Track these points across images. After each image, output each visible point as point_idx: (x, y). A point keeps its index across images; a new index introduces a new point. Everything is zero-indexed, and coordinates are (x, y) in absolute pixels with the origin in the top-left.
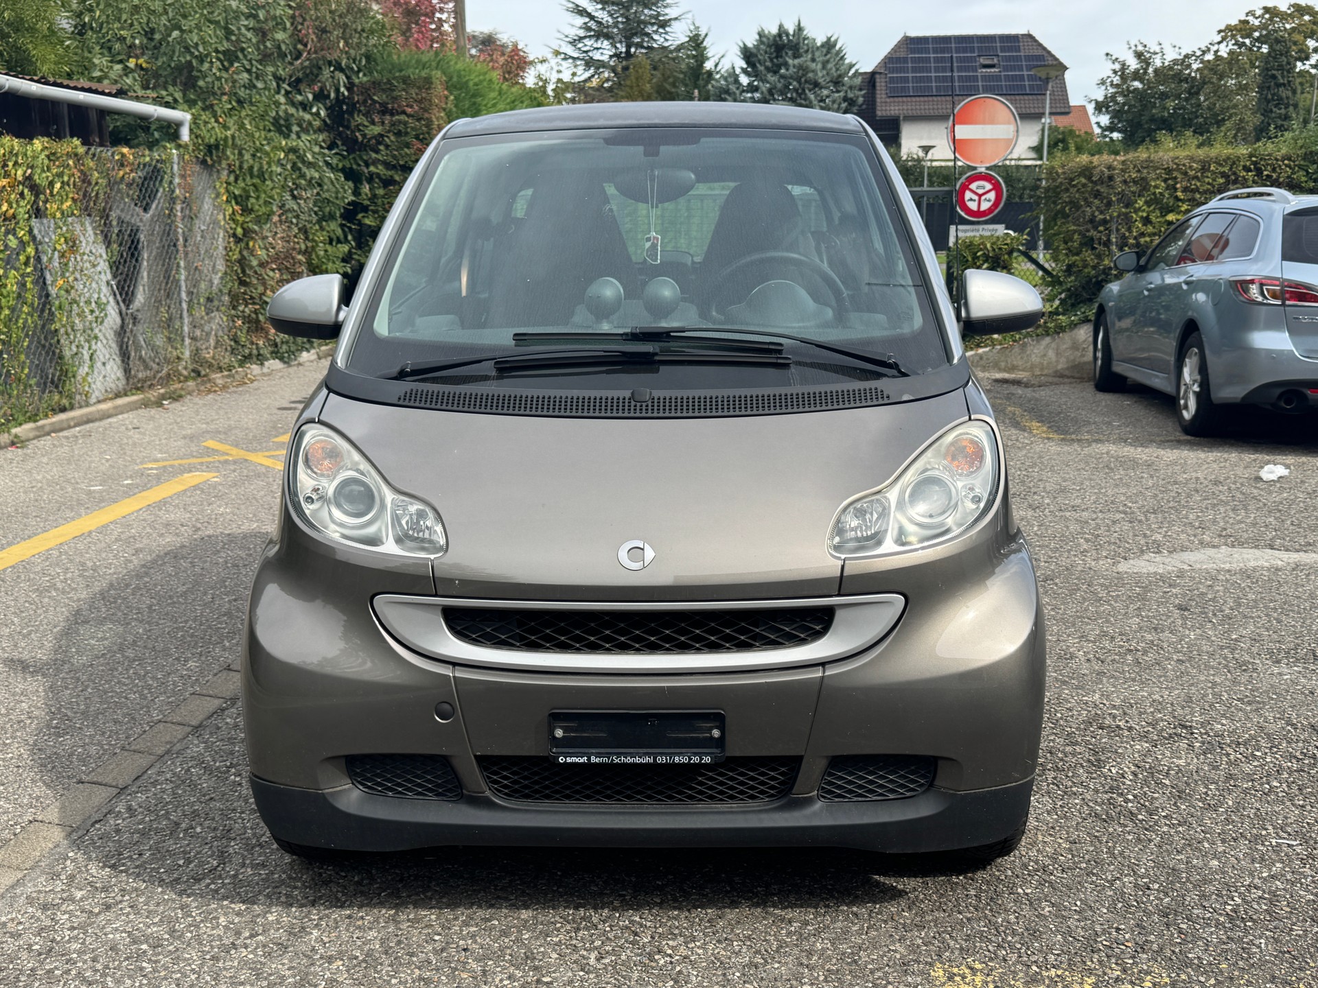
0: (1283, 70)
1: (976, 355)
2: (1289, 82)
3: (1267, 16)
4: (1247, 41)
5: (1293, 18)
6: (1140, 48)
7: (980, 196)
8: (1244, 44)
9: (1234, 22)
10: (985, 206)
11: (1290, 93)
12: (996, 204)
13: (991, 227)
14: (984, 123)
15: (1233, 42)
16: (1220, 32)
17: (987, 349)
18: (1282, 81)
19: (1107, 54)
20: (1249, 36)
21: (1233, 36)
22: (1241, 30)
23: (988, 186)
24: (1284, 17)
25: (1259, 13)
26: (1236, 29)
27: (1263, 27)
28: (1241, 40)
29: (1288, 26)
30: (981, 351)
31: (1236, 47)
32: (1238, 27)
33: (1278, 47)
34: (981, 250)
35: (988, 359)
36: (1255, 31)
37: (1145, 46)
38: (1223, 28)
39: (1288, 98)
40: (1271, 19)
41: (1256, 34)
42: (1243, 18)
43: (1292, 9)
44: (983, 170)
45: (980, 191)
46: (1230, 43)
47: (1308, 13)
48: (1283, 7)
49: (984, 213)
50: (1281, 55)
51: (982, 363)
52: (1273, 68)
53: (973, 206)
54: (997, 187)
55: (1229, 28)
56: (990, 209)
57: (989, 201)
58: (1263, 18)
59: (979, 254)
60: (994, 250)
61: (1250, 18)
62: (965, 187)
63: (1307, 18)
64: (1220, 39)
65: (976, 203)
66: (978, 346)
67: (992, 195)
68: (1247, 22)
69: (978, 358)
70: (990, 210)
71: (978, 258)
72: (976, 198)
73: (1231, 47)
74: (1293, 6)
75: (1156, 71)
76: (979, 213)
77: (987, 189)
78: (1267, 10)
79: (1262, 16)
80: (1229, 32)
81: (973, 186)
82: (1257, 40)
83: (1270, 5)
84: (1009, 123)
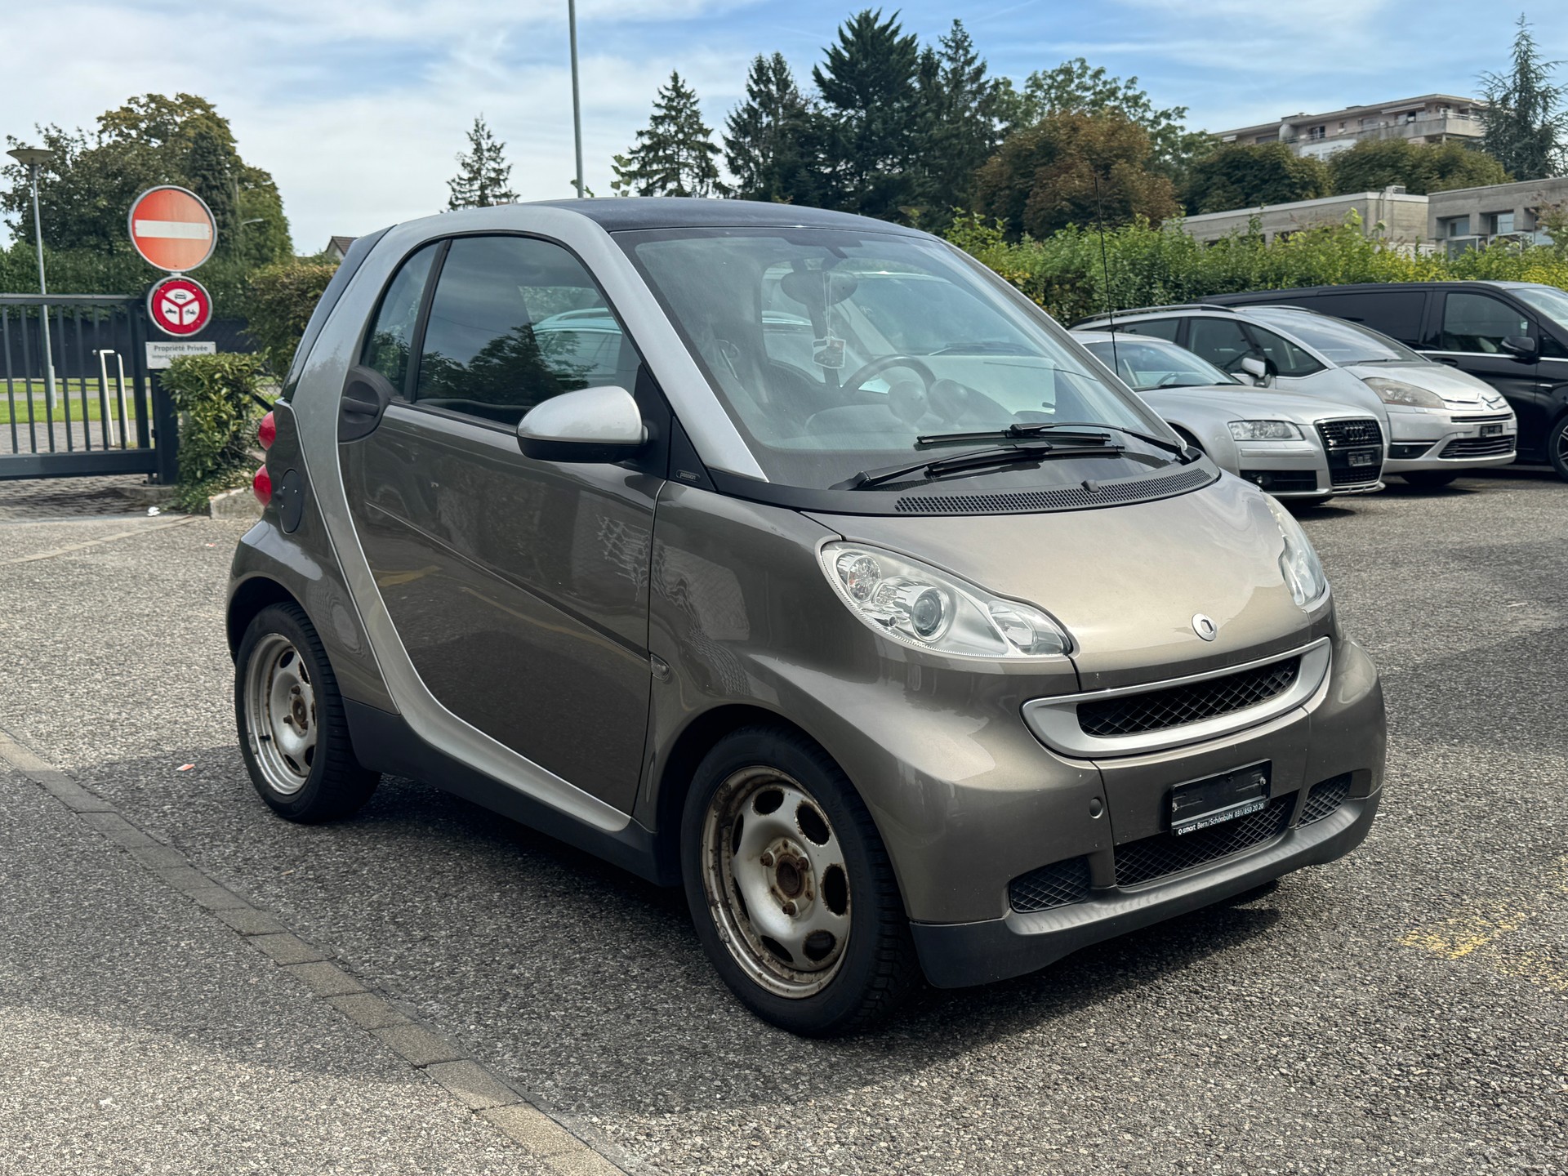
0: (213, 170)
1: (229, 497)
2: (222, 184)
3: (153, 105)
4: (134, 133)
5: (183, 111)
6: (54, 134)
7: (181, 307)
8: (129, 135)
9: (115, 109)
10: (188, 319)
11: (225, 198)
12: (202, 316)
13: (198, 344)
14: (172, 220)
15: (117, 132)
16: (100, 119)
17: (241, 490)
18: (214, 183)
19: (9, 138)
20: (136, 127)
21: (116, 126)
22: (125, 119)
23: (190, 296)
24: (172, 109)
25: (143, 101)
26: (119, 118)
27: (151, 118)
28: (125, 131)
29: (178, 120)
30: (233, 493)
31: (119, 139)
32: (122, 116)
33: (204, 144)
34: (219, 371)
35: (243, 502)
36: (142, 121)
37: (60, 131)
38: (103, 115)
39: (223, 203)
40: (158, 109)
41: (143, 126)
42: (125, 105)
43: (181, 100)
44: (179, 276)
45: (181, 301)
46: (114, 133)
47: (198, 107)
48: (171, 97)
49: (188, 328)
50: (209, 153)
51: (237, 507)
52: (201, 168)
53: (174, 319)
54: (199, 297)
55: (109, 114)
56: (195, 322)
57: (193, 313)
58: (148, 107)
59: (217, 376)
60: (233, 373)
61: (134, 106)
62: (159, 297)
63: (198, 111)
64: (101, 128)
65: (177, 315)
66: (227, 487)
67: (195, 307)
68: (131, 110)
69: (230, 502)
70: (195, 325)
71: (216, 381)
72: (176, 309)
73: (114, 138)
74: (182, 96)
75: (75, 163)
76: (181, 328)
77: (188, 299)
78: (152, 98)
79: (147, 105)
80: (110, 121)
81: (171, 295)
82: (146, 132)
83: (155, 93)
84: (203, 222)
